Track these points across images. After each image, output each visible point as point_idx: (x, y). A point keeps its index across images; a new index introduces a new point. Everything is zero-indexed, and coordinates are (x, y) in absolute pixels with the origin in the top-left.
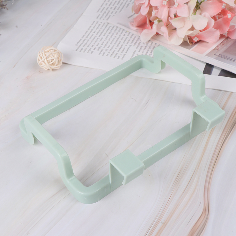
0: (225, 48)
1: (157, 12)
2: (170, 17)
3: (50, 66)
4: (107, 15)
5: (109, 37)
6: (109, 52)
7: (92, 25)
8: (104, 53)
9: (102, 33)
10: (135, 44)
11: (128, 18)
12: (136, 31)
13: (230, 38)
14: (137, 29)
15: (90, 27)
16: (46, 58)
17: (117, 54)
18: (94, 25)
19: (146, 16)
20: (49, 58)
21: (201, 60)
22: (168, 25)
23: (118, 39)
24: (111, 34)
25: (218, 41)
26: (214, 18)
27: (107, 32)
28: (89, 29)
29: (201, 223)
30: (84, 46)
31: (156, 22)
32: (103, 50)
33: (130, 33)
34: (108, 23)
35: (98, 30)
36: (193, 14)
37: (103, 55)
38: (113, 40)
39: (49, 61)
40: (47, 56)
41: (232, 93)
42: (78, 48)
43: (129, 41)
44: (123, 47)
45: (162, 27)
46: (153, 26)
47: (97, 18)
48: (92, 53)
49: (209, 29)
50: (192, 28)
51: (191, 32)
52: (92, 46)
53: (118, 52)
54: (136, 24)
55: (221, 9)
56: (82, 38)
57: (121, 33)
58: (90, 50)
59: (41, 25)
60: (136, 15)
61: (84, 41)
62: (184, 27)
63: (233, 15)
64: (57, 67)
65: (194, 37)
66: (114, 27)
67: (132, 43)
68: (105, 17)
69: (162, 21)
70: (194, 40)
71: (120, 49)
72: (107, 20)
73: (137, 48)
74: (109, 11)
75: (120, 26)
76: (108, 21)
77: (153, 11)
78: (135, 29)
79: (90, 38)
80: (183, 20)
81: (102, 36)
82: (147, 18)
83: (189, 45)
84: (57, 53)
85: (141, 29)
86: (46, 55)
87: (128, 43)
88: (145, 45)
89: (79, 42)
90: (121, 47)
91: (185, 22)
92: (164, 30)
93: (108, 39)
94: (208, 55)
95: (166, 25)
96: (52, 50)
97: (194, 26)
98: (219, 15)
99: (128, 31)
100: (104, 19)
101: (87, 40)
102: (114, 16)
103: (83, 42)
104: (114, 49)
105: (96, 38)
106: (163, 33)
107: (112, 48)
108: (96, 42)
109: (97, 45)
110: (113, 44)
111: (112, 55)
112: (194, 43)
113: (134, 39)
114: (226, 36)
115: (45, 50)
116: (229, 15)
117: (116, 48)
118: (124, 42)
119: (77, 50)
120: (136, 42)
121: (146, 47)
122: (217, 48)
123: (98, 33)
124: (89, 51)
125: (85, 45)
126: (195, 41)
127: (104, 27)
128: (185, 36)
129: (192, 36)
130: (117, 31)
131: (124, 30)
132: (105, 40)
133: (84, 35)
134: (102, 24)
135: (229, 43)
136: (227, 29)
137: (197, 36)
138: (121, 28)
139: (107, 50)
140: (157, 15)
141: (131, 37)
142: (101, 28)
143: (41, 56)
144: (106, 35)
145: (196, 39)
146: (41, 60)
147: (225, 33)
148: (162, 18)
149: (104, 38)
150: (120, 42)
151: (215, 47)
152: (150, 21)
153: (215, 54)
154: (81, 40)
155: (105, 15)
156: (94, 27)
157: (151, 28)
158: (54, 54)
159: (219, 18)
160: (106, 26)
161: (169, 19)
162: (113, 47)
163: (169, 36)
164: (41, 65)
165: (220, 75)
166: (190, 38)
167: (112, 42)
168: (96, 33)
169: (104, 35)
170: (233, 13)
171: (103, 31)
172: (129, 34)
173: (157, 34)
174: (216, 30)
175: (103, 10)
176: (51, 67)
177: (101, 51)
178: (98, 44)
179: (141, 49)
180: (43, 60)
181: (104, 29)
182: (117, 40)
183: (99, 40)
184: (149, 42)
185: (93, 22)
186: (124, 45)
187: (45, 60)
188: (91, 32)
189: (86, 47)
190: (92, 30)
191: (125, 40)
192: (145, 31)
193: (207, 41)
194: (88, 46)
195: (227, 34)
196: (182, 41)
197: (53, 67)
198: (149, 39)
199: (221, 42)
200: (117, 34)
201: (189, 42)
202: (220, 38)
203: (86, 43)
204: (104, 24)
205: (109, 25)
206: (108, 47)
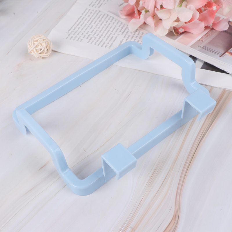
0: (209, 39)
1: (145, 2)
2: (156, 8)
3: (39, 54)
4: (99, 3)
5: (99, 25)
6: (97, 41)
7: (84, 12)
8: (93, 41)
9: (93, 21)
10: (123, 33)
11: (119, 6)
12: (125, 20)
13: (215, 30)
14: (126, 18)
15: (83, 14)
17: (105, 43)
18: (86, 13)
19: (134, 6)
20: (37, 47)
22: (154, 16)
23: (107, 27)
24: (101, 22)
25: (202, 32)
26: (200, 10)
27: (97, 20)
28: (81, 16)
30: (74, 34)
31: (143, 12)
32: (92, 38)
33: (119, 21)
34: (100, 11)
35: (89, 17)
36: (179, 6)
37: (92, 43)
38: (102, 28)
39: (38, 50)
40: (36, 45)
41: (213, 87)
42: (68, 36)
43: (117, 29)
44: (111, 35)
45: (148, 18)
47: (90, 5)
48: (81, 41)
49: (194, 21)
50: (178, 20)
51: (177, 23)
52: (82, 34)
53: (106, 41)
54: (125, 13)
55: (207, 2)
56: (74, 25)
57: (111, 22)
58: (80, 38)
60: (126, 4)
61: (75, 28)
62: (169, 18)
63: (219, 7)
64: (46, 55)
65: (180, 28)
66: (104, 15)
67: (120, 32)
68: (97, 5)
69: (149, 11)
70: (180, 30)
71: (108, 37)
72: (99, 7)
73: (124, 37)
75: (110, 14)
76: (100, 9)
77: (141, 1)
78: (124, 17)
79: (81, 25)
80: (169, 11)
81: (92, 24)
82: (135, 8)
83: (174, 35)
84: (46, 42)
85: (130, 17)
86: (34, 44)
87: (116, 31)
88: (132, 34)
89: (70, 29)
91: (171, 13)
92: (150, 21)
93: (98, 27)
94: (192, 46)
95: (152, 15)
96: (41, 39)
97: (179, 18)
98: (204, 7)
100: (96, 7)
101: (78, 28)
102: (105, 3)
103: (74, 30)
104: (102, 37)
105: (87, 26)
107: (100, 37)
108: (86, 29)
109: (87, 33)
110: (102, 32)
111: (100, 43)
112: (179, 34)
113: (122, 28)
114: (211, 27)
115: (34, 39)
116: (214, 8)
117: (104, 37)
118: (113, 30)
119: (67, 38)
120: (124, 31)
121: (133, 36)
122: (202, 39)
123: (89, 21)
124: (78, 39)
125: (75, 33)
126: (180, 32)
127: (96, 14)
128: (171, 27)
129: (178, 27)
130: (107, 20)
131: (113, 18)
132: (95, 28)
133: (76, 23)
134: (93, 12)
135: (214, 35)
136: (211, 22)
137: (183, 27)
138: (111, 17)
139: (95, 38)
140: (143, 6)
141: (120, 26)
142: (92, 16)
143: (31, 45)
144: (96, 23)
145: (181, 30)
146: (30, 50)
147: (210, 25)
148: (149, 8)
149: (95, 25)
150: (109, 30)
151: (200, 38)
152: (138, 11)
153: (199, 46)
154: (72, 28)
155: (97, 2)
156: (86, 15)
157: (139, 17)
158: (42, 44)
159: (205, 10)
160: (97, 14)
161: (155, 11)
162: (102, 35)
163: (156, 26)
164: (31, 54)
165: (202, 68)
166: (176, 29)
167: (101, 30)
168: (87, 21)
169: (94, 23)
170: (218, 5)
171: (94, 19)
172: (118, 23)
173: (145, 23)
174: (200, 22)
176: (40, 56)
177: (90, 39)
178: (88, 32)
179: (128, 38)
181: (95, 17)
182: (106, 29)
183: (90, 27)
184: (136, 31)
185: (86, 10)
186: (113, 33)
187: (34, 49)
188: (82, 20)
189: (76, 34)
190: (84, 17)
191: (114, 28)
192: (133, 20)
193: (192, 33)
194: (78, 34)
195: (212, 25)
196: (167, 32)
197: (42, 55)
198: (137, 29)
199: (206, 33)
200: (106, 22)
201: (174, 32)
202: (205, 30)
203: (77, 31)
204: (95, 12)
205: (100, 13)
206: (97, 36)
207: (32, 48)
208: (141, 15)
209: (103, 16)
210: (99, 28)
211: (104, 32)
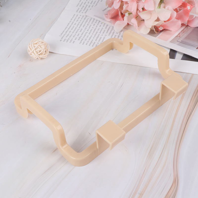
0: (186, 35)
1: (128, 6)
2: (138, 11)
3: (39, 55)
4: (85, 9)
5: (88, 28)
6: (88, 42)
7: (73, 17)
8: (84, 42)
9: (81, 24)
10: (110, 34)
11: (103, 11)
12: (110, 23)
13: (189, 26)
14: (111, 21)
15: (72, 19)
16: (35, 49)
17: (95, 43)
19: (118, 10)
20: (37, 49)
21: (166, 46)
22: (137, 17)
23: (95, 29)
24: (89, 25)
25: (179, 29)
26: (176, 10)
27: (85, 23)
28: (70, 21)
29: (172, 193)
30: (66, 37)
31: (127, 15)
32: (82, 39)
34: (86, 16)
35: (78, 22)
36: (159, 7)
37: (83, 44)
38: (91, 31)
39: (38, 52)
40: (36, 47)
41: (193, 74)
42: (62, 39)
43: (104, 31)
44: (100, 36)
45: (132, 19)
46: (124, 17)
47: (77, 11)
48: (73, 43)
49: (172, 20)
50: (158, 20)
51: (157, 23)
52: (74, 36)
53: (95, 41)
54: (110, 16)
55: (182, 3)
56: (65, 29)
57: (98, 24)
59: (30, 19)
60: (109, 9)
61: (67, 32)
62: (150, 18)
63: (192, 7)
64: (44, 56)
65: (159, 27)
67: (107, 33)
68: (84, 10)
69: (131, 13)
70: (159, 29)
71: (97, 38)
72: (85, 13)
74: (87, 5)
75: (96, 18)
76: (87, 14)
77: (124, 5)
78: (110, 20)
79: (72, 29)
80: (150, 12)
81: (81, 27)
82: (119, 11)
83: (155, 33)
84: (44, 44)
85: (114, 20)
86: (34, 47)
87: (103, 33)
88: (118, 35)
90: (98, 37)
91: (151, 14)
92: (134, 22)
93: (87, 29)
94: (171, 42)
95: (135, 17)
96: (40, 42)
97: (159, 17)
98: (180, 7)
99: (103, 23)
100: (82, 13)
101: (69, 32)
102: (91, 9)
103: (66, 33)
104: (92, 39)
105: (77, 29)
106: (133, 24)
107: (90, 38)
108: (76, 32)
109: (78, 36)
110: (91, 34)
111: (90, 44)
112: (159, 32)
113: (109, 29)
114: (186, 24)
115: (34, 42)
116: (189, 7)
117: (94, 38)
118: (100, 32)
119: (61, 40)
120: (111, 32)
122: (179, 35)
123: (78, 25)
124: (71, 41)
125: (68, 36)
127: (83, 19)
128: (152, 26)
130: (94, 23)
131: (100, 21)
132: (84, 31)
133: (66, 27)
134: (81, 17)
135: (189, 31)
136: (186, 19)
137: (162, 26)
138: (97, 20)
139: (86, 39)
140: (127, 9)
141: (106, 28)
142: (81, 21)
143: (31, 47)
144: (85, 27)
145: (161, 28)
146: (31, 52)
147: (186, 23)
148: (132, 11)
149: (84, 29)
150: (97, 32)
151: (178, 34)
152: (122, 14)
153: (177, 41)
154: (64, 31)
155: (84, 8)
156: (74, 20)
157: (122, 19)
158: (41, 46)
159: (180, 10)
160: (85, 19)
162: (91, 36)
163: (138, 26)
164: (31, 55)
165: (182, 59)
166: (156, 28)
168: (76, 25)
169: (83, 27)
170: (192, 5)
171: (82, 23)
172: (104, 25)
173: (128, 24)
174: (177, 20)
175: (81, 4)
176: (39, 57)
177: (81, 41)
178: (79, 34)
180: (32, 51)
181: (83, 21)
182: (94, 31)
183: (79, 30)
184: (121, 31)
185: (74, 16)
186: (101, 34)
187: (34, 51)
188: (72, 24)
189: (68, 37)
190: (73, 22)
191: (101, 30)
192: (118, 22)
193: (171, 30)
194: (70, 37)
195: (187, 23)
196: (149, 30)
197: (41, 56)
198: (122, 29)
199: (182, 29)
200: (94, 25)
201: (155, 31)
202: (181, 27)
203: (69, 34)
204: (83, 17)
205: (87, 18)
206: (87, 37)
207: (33, 50)
208: (125, 18)
209: (90, 20)
210: (88, 31)
211: (93, 34)
